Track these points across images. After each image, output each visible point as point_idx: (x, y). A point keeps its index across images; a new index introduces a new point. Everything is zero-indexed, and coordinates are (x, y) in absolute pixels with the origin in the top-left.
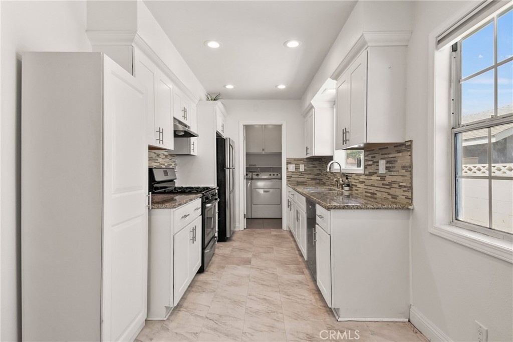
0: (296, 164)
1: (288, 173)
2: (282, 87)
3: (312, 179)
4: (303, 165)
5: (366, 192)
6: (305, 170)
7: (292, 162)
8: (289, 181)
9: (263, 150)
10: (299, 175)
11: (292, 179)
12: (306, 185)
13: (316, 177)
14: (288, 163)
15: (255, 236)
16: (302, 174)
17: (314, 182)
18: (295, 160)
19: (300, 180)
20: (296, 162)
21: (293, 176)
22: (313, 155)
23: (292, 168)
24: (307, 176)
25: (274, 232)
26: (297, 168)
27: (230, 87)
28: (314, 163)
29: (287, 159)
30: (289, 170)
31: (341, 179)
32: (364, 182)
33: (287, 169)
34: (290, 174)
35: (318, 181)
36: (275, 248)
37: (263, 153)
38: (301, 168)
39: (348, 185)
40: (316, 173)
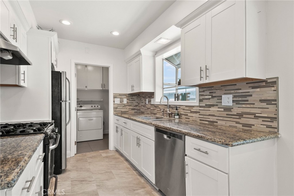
0: (120, 98)
1: (115, 105)
2: (116, 33)
3: (133, 109)
4: (126, 99)
5: (200, 120)
6: (127, 102)
7: (118, 97)
8: (115, 111)
9: (86, 87)
10: (123, 107)
11: (117, 110)
12: (128, 113)
13: (135, 107)
14: (114, 97)
15: (89, 161)
16: (125, 105)
17: (133, 111)
18: (120, 95)
19: (123, 110)
20: (120, 97)
21: (118, 107)
22: (141, 91)
23: (118, 101)
24: (128, 107)
25: (103, 153)
26: (121, 101)
27: (66, 23)
28: (133, 97)
29: (114, 94)
30: (116, 103)
31: (168, 110)
32: (199, 112)
33: (114, 101)
34: (116, 106)
35: (136, 111)
36: (113, 171)
37: (86, 90)
38: (124, 101)
39: (178, 115)
40: (134, 105)
